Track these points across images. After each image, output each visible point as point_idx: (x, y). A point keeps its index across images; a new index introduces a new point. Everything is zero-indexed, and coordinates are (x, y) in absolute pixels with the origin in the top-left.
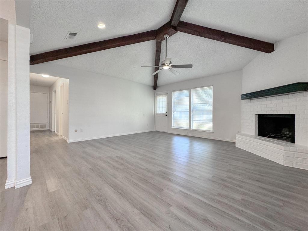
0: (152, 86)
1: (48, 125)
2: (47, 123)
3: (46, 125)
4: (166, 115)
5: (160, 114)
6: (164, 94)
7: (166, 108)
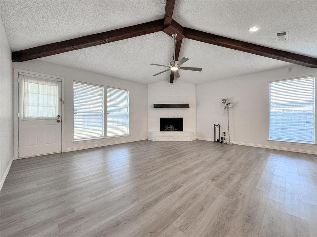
4: (58, 121)
5: (38, 119)
6: (52, 81)
7: (56, 108)
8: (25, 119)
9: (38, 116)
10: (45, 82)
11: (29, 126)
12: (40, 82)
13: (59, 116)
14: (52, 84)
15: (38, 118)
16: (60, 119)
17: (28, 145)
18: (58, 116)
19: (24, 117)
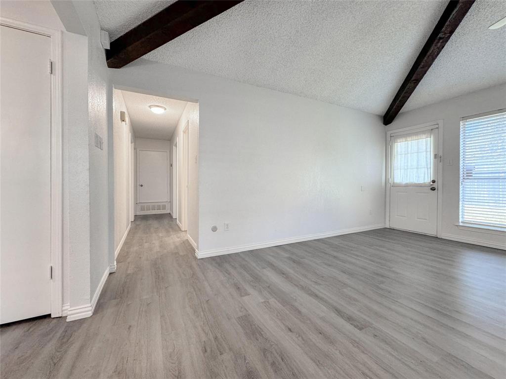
0: (379, 116)
1: (168, 206)
2: (167, 202)
3: (165, 205)
4: (433, 189)
5: (407, 186)
6: (423, 132)
7: (429, 170)
8: (395, 186)
9: (407, 182)
10: (414, 137)
11: (399, 193)
12: (409, 139)
13: (434, 182)
14: (424, 136)
15: (407, 184)
16: (435, 185)
17: (397, 216)
18: (432, 181)
19: (394, 183)
